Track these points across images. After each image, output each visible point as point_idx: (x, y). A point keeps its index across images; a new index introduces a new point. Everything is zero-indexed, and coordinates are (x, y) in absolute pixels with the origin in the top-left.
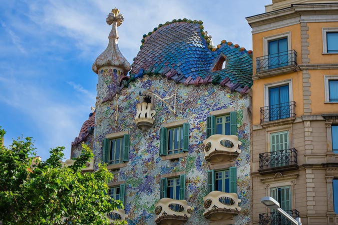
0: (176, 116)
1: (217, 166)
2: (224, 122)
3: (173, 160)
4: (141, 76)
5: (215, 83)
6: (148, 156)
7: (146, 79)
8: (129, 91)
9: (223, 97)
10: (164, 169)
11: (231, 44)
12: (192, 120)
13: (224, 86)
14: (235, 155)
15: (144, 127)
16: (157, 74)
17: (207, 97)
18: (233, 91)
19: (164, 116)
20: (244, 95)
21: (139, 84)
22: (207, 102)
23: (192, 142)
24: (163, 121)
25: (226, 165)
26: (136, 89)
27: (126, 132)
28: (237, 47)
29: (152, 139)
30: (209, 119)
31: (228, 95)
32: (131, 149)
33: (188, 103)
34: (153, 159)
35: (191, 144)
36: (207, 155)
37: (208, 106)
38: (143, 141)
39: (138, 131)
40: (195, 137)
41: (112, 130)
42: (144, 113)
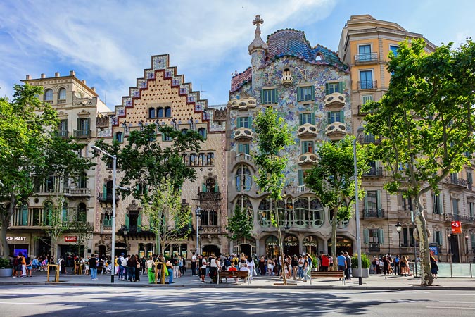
0: (306, 81)
1: (333, 110)
2: (334, 87)
3: (305, 105)
4: (282, 57)
5: (330, 65)
6: (290, 101)
7: (285, 59)
8: (275, 64)
9: (335, 73)
10: (300, 109)
11: (322, 47)
12: (316, 84)
13: (335, 68)
14: (343, 105)
15: (287, 85)
16: (293, 56)
17: (324, 73)
18: (341, 71)
19: (298, 80)
20: (347, 74)
21: (280, 61)
22: (324, 75)
23: (316, 96)
24: (298, 83)
25: (338, 109)
26: (280, 64)
27: (275, 87)
28: (326, 49)
29: (292, 92)
30: (327, 85)
31: (337, 73)
32: (279, 96)
33: (312, 75)
34: (292, 103)
36: (327, 103)
37: (325, 78)
38: (286, 93)
39: (282, 87)
40: (318, 94)
41: (266, 85)
42: (287, 77)
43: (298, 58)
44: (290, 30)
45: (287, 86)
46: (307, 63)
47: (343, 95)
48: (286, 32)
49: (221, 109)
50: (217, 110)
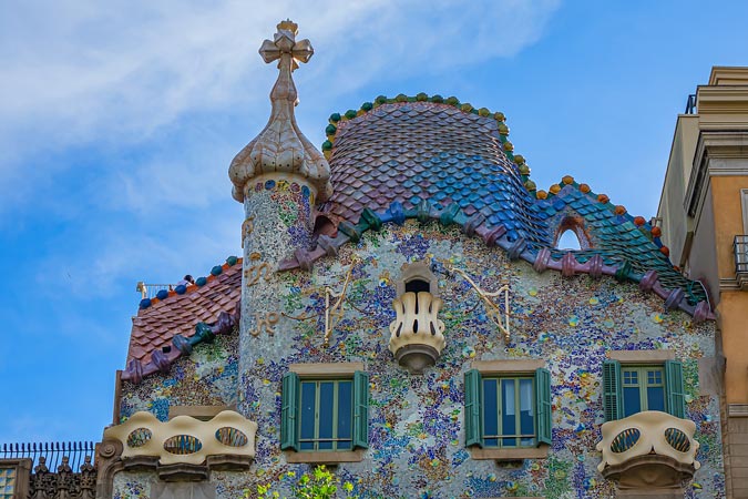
0: (509, 345)
2: (643, 384)
3: (501, 463)
4: (398, 221)
5: (622, 279)
6: (430, 442)
7: (409, 231)
8: (359, 255)
9: (646, 320)
10: (480, 484)
11: (585, 190)
12: (556, 364)
13: (646, 292)
14: (687, 473)
15: (415, 360)
16: (447, 223)
17: (595, 312)
18: (672, 308)
19: (472, 343)
20: (699, 324)
21: (388, 239)
22: (596, 325)
23: (559, 421)
24: (469, 352)
25: (664, 495)
26: (385, 257)
27: (356, 366)
28: (604, 200)
29: (438, 395)
30: (608, 370)
31: (657, 317)
32: (373, 413)
33: (540, 318)
34: (441, 451)
35: (555, 425)
36: (612, 460)
37: (601, 335)
38: (411, 398)
39: (392, 368)
40: (567, 411)
41: (308, 352)
42: (417, 321)
43: (471, 233)
44: (438, 100)
45: (417, 364)
46: (515, 258)
47: (685, 426)
48: (417, 107)
49: (65, 469)
50: (43, 471)
